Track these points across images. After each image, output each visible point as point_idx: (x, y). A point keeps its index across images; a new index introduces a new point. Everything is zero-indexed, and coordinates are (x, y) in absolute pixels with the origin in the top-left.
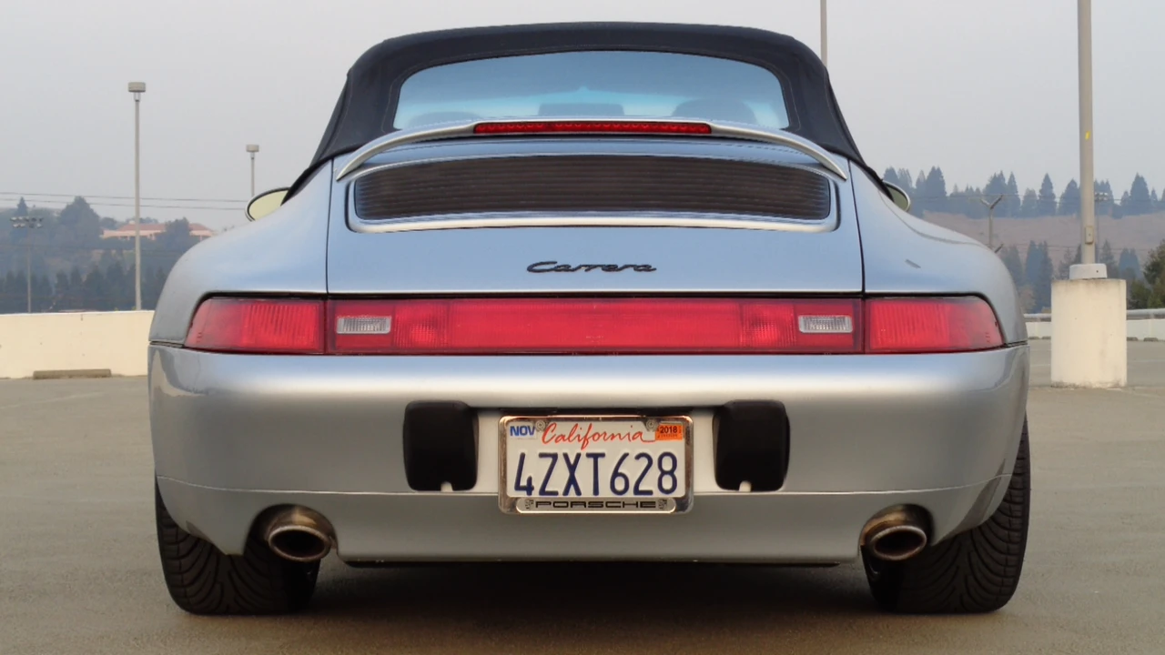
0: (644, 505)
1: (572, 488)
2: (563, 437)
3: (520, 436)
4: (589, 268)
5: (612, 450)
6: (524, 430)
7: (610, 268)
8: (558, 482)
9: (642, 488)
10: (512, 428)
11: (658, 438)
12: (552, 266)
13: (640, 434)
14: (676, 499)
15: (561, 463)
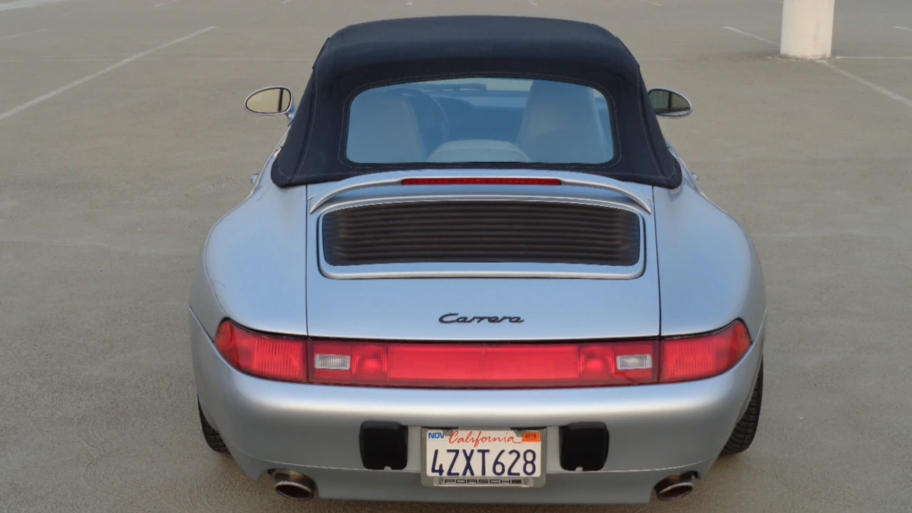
0: (514, 481)
1: (468, 471)
2: (462, 439)
3: (435, 439)
4: (481, 319)
5: (494, 449)
6: (437, 435)
7: (493, 320)
8: (459, 467)
9: (513, 471)
10: (430, 434)
11: (524, 440)
12: (454, 318)
13: (512, 438)
14: (535, 478)
15: (461, 456)
